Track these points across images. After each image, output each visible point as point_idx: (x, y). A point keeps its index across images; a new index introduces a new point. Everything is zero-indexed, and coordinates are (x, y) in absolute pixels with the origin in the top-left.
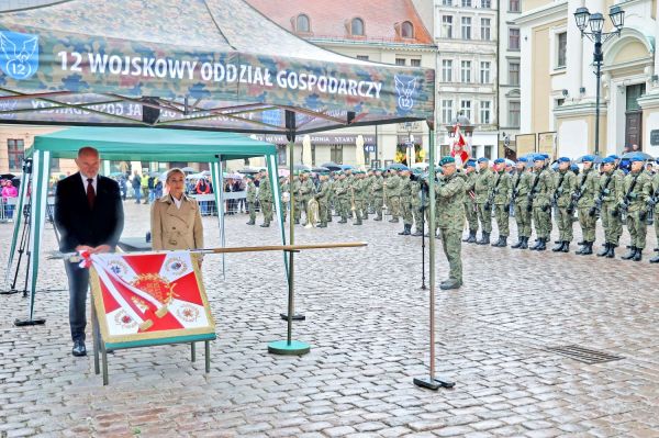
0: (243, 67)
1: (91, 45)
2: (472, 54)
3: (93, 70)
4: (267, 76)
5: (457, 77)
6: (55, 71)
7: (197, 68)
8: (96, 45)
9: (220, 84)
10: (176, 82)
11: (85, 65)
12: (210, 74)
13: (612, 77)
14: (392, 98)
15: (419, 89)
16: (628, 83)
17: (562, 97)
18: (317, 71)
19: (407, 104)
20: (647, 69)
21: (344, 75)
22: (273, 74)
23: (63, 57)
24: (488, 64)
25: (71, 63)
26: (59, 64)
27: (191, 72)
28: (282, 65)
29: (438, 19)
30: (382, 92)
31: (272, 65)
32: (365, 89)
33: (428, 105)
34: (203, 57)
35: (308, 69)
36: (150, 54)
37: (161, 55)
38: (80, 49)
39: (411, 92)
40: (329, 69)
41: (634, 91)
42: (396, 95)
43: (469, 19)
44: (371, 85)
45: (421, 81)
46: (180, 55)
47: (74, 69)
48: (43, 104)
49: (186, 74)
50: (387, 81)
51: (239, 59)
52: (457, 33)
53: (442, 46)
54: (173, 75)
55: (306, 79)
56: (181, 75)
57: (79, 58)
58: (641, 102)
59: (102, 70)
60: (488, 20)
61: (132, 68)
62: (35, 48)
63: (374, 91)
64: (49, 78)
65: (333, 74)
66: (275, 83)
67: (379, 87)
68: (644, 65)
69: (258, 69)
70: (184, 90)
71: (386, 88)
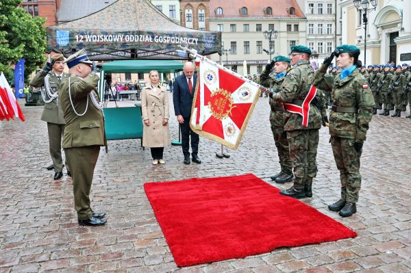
0: (141, 36)
1: (86, 32)
2: (323, 21)
3: (87, 41)
4: (151, 38)
5: (316, 31)
6: (75, 42)
7: (124, 37)
8: (88, 33)
9: (132, 43)
10: (116, 43)
11: (84, 39)
12: (129, 39)
13: (383, 29)
14: (203, 44)
15: (214, 40)
16: (390, 32)
17: (359, 39)
18: (171, 35)
19: (209, 46)
20: (399, 25)
21: (182, 36)
22: (153, 37)
23: (77, 37)
24: (331, 25)
25: (79, 39)
26: (76, 40)
27: (121, 39)
28: (157, 34)
29: (307, 5)
30: (198, 42)
31: (152, 34)
32: (191, 41)
33: (219, 46)
34: (126, 33)
35: (167, 35)
36: (106, 34)
37: (111, 34)
38: (83, 34)
39: (211, 41)
40: (176, 34)
41: (393, 35)
42: (204, 42)
43: (322, 5)
44: (193, 39)
45: (215, 37)
46: (117, 33)
47: (81, 41)
48: (95, 53)
49: (120, 40)
50: (200, 37)
51: (139, 33)
52: (316, 11)
53: (308, 18)
54: (115, 40)
55: (166, 39)
56: (118, 40)
57: (82, 37)
58: (396, 40)
59: (90, 40)
60: (331, 5)
61: (100, 39)
62: (68, 35)
63: (194, 42)
64: (72, 45)
65: (177, 36)
66: (154, 41)
67: (197, 40)
68: (398, 23)
69: (147, 36)
70: (119, 45)
71: (200, 40)
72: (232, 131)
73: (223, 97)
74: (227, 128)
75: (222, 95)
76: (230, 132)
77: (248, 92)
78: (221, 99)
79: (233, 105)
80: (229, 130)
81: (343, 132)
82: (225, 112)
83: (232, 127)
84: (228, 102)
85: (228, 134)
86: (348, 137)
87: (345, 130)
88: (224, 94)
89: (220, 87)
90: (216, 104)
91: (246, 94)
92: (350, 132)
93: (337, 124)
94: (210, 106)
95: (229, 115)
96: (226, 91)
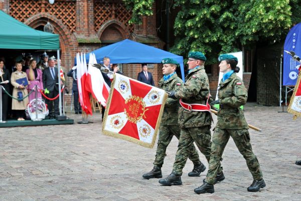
72: (148, 132)
73: (136, 102)
74: (142, 129)
75: (136, 101)
76: (146, 133)
77: (157, 95)
78: (135, 104)
79: (146, 108)
80: (145, 130)
81: (232, 125)
82: (139, 115)
83: (147, 127)
84: (141, 106)
85: (144, 134)
86: (236, 128)
87: (232, 123)
88: (137, 100)
89: (133, 94)
90: (130, 109)
91: (155, 97)
92: (237, 124)
93: (225, 119)
94: (125, 112)
95: (143, 118)
96: (138, 97)
